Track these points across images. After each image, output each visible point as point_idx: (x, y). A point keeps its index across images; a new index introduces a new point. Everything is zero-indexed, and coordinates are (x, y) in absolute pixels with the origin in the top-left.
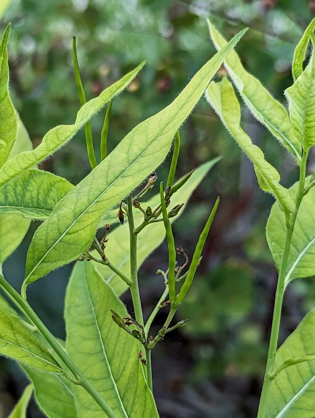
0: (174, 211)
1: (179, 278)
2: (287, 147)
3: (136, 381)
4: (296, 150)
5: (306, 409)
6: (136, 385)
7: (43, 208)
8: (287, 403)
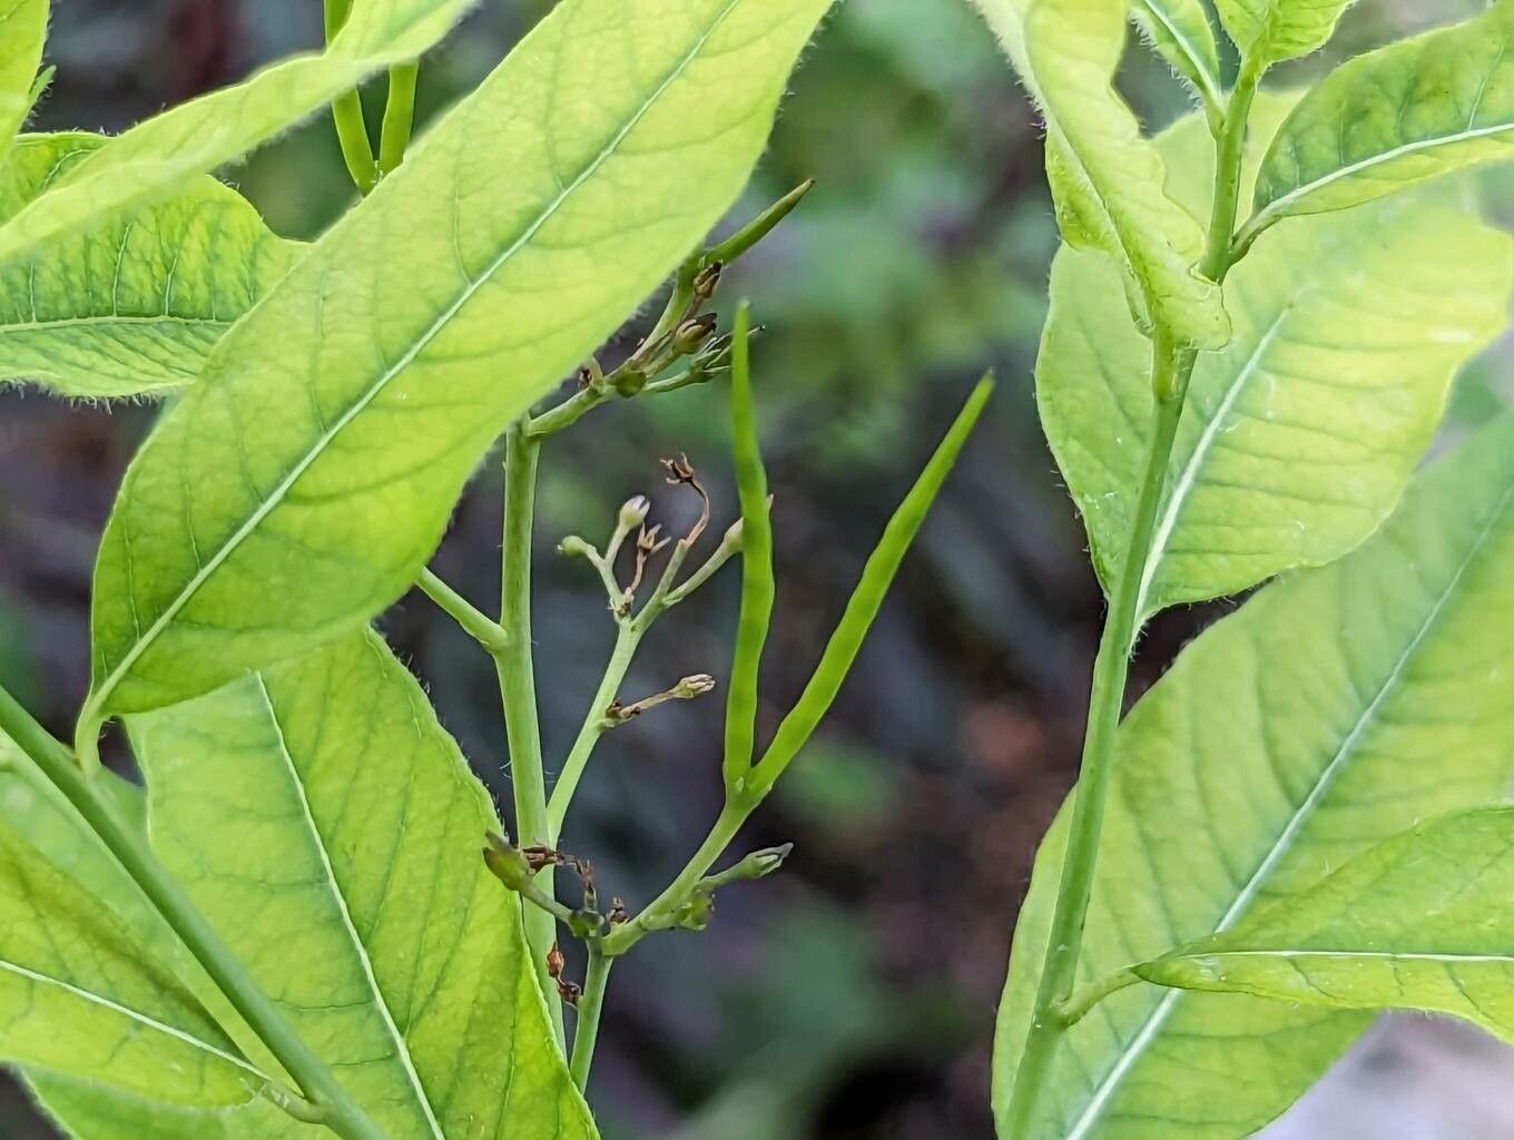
0: (715, 355)
1: (673, 587)
2: (1168, 51)
3: (508, 1043)
4: (1200, 58)
5: (1175, 1121)
6: (506, 1059)
7: (109, 312)
8: (1094, 1092)
